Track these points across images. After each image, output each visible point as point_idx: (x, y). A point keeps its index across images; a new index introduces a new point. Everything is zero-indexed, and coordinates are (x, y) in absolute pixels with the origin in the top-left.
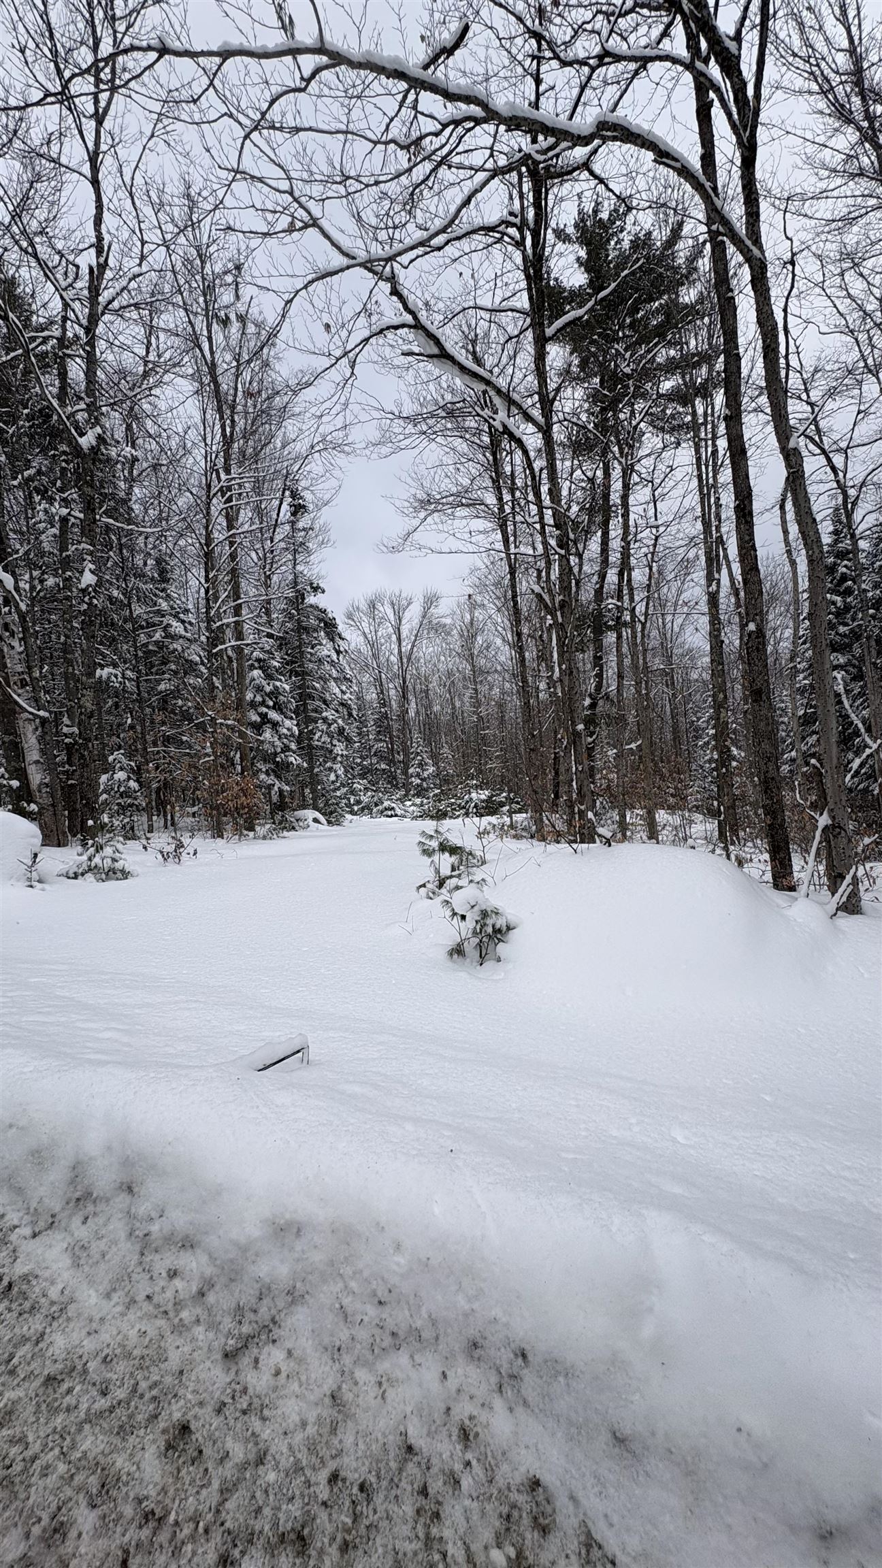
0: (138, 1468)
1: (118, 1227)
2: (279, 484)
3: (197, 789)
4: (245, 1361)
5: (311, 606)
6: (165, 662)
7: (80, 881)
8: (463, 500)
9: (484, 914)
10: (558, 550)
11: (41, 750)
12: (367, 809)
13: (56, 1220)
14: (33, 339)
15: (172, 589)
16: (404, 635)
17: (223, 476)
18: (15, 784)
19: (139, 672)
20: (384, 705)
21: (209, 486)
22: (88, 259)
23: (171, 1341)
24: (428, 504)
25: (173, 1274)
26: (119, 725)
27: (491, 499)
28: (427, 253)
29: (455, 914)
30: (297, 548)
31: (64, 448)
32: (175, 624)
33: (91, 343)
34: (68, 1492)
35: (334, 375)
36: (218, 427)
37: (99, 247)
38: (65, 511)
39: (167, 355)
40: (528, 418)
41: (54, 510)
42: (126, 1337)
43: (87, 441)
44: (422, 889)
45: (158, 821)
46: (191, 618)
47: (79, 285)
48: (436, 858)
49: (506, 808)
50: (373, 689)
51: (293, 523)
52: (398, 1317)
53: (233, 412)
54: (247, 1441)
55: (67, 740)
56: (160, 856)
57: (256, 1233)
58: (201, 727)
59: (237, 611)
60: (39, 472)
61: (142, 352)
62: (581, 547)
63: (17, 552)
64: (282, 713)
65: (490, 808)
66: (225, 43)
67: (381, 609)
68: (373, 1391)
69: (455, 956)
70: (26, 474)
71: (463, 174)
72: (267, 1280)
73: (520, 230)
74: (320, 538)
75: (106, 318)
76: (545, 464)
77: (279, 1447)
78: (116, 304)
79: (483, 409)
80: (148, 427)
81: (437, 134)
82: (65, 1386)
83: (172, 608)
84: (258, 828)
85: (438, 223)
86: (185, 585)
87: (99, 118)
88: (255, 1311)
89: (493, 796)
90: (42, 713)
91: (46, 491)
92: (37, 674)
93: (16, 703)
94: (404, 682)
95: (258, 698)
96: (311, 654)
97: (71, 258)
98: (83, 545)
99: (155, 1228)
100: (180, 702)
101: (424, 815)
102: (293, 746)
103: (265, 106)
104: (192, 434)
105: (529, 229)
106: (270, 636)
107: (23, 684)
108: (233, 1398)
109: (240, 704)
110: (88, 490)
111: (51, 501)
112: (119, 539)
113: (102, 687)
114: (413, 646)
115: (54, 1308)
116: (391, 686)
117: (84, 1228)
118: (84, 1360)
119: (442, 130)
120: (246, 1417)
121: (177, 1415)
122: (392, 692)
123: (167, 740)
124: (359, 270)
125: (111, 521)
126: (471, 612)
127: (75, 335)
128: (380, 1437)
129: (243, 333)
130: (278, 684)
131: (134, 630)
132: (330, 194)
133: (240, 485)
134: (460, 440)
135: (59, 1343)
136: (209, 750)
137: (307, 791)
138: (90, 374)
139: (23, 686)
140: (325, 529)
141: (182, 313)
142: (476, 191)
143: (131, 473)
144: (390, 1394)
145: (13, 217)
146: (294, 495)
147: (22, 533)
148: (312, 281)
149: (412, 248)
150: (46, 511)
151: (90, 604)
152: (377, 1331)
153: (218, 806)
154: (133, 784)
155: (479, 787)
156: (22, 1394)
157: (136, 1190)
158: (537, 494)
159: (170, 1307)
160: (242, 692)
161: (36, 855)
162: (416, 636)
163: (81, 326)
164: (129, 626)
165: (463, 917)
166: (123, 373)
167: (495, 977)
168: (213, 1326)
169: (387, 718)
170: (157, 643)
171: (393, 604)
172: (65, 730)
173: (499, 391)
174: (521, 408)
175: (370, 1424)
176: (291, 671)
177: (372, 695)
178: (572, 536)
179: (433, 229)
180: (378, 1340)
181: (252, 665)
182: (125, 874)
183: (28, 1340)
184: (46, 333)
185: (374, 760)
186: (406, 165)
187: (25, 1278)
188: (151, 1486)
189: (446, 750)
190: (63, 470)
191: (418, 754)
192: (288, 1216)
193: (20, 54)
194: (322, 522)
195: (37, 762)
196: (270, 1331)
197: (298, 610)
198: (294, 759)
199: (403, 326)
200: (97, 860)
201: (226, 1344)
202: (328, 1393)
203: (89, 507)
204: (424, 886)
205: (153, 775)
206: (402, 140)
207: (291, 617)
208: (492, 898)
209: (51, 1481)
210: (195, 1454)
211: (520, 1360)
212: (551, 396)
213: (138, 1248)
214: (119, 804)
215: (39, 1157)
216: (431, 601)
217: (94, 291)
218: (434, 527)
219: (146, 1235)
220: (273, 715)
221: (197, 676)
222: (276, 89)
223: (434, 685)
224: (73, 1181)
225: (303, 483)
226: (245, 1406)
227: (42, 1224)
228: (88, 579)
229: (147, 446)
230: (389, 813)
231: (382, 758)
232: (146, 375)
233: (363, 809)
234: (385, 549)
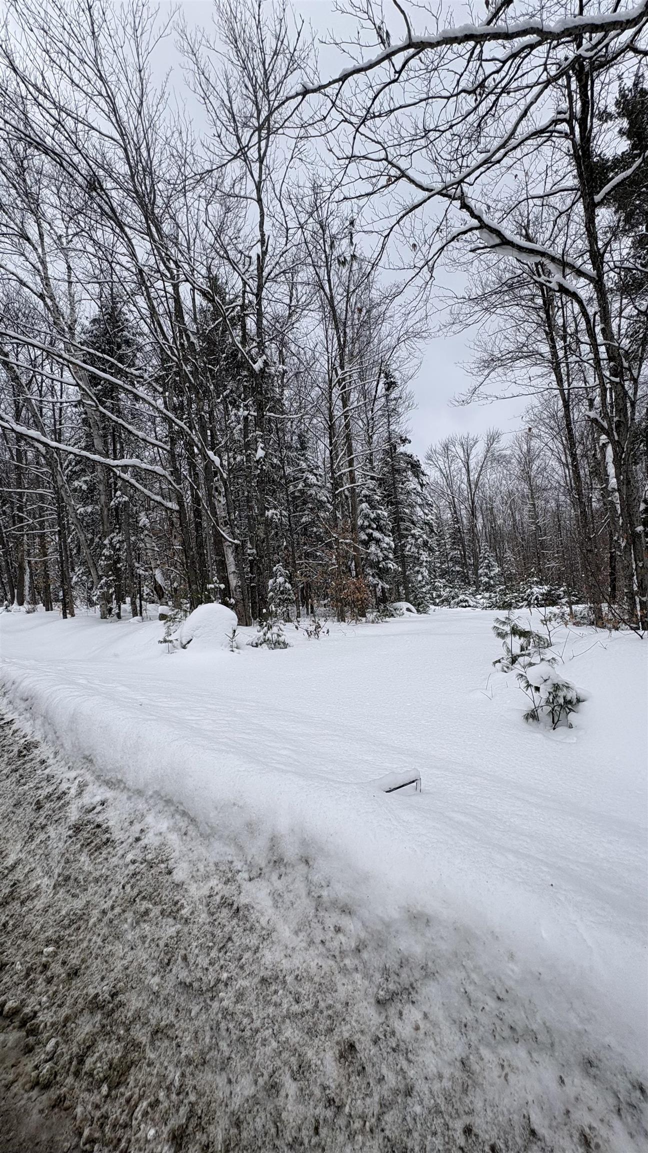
0: (322, 1063)
1: (300, 887)
2: (376, 370)
3: (327, 588)
4: (392, 1011)
5: (401, 454)
6: (305, 503)
7: (259, 648)
8: (523, 353)
9: (556, 687)
10: (613, 378)
11: (236, 565)
12: (446, 601)
13: (263, 872)
14: (227, 310)
15: (308, 454)
16: (471, 467)
17: (340, 372)
18: (222, 586)
19: (289, 511)
20: (457, 522)
21: (331, 381)
22: (257, 250)
23: (339, 978)
24: (491, 363)
25: (338, 930)
26: (279, 546)
27: (545, 349)
28: (489, 168)
29: (529, 685)
30: (390, 413)
31: (246, 373)
32: (311, 477)
33: (259, 304)
34: (278, 1063)
35: (419, 281)
36: (335, 339)
37: (262, 241)
38: (246, 413)
39: (303, 299)
40: (580, 273)
41: (240, 413)
42: (309, 966)
43: (257, 367)
44: (498, 664)
45: (303, 610)
46: (320, 471)
47: (252, 268)
48: (508, 640)
49: (564, 601)
50: (448, 510)
51: (387, 396)
52: (516, 1016)
53: (345, 327)
54: (397, 1073)
55: (250, 558)
56: (306, 633)
57: (395, 915)
58: (329, 546)
59: (351, 463)
60: (232, 391)
61: (288, 301)
62: (635, 373)
63: (220, 443)
64: (383, 532)
65: (550, 600)
66: (344, 70)
67: (453, 449)
68: (496, 1071)
69: (531, 720)
70: (225, 394)
71: (518, 95)
72: (406, 953)
73: (569, 122)
74: (407, 403)
75: (267, 285)
76: (597, 309)
77: (421, 1087)
78: (272, 275)
79: (539, 276)
80: (292, 349)
81: (497, 72)
82: (273, 988)
83: (309, 466)
84: (368, 615)
85: (497, 143)
86: (315, 451)
87: (261, 160)
88: (398, 975)
89: (552, 590)
90: (236, 541)
91: (235, 401)
92: (233, 517)
93: (222, 536)
94: (473, 503)
95: (366, 523)
96: (402, 489)
97: (246, 253)
98: (257, 432)
99: (325, 893)
100: (315, 530)
101: (492, 606)
102: (391, 556)
103: (369, 103)
104: (320, 348)
105: (576, 120)
106: (372, 478)
107: (226, 524)
108: (385, 1036)
109: (354, 529)
110: (259, 397)
111: (238, 409)
112: (276, 426)
113: (268, 523)
114: (479, 475)
115: (264, 932)
116: (462, 507)
117: (279, 881)
118: (284, 973)
119: (502, 67)
120: (395, 1054)
121: (346, 1035)
122: (463, 512)
123: (308, 555)
124: (438, 197)
125: (272, 414)
126: (528, 443)
127: (250, 301)
128: (506, 1113)
129: (351, 271)
130: (379, 512)
131: (286, 483)
132: (415, 148)
133: (350, 376)
134: (517, 308)
135: (269, 956)
136: (334, 561)
137: (401, 588)
138: (259, 323)
139: (225, 526)
140: (410, 397)
141: (312, 268)
142: (532, 103)
143: (282, 382)
144: (512, 1078)
145: (216, 239)
146: (387, 376)
147: (223, 431)
148: (402, 217)
149: (478, 167)
150: (235, 415)
151: (261, 469)
152: (498, 1022)
153: (341, 599)
154: (288, 585)
155: (540, 583)
156: (248, 985)
157: (311, 863)
158: (592, 335)
159: (337, 954)
160: (355, 520)
161: (235, 631)
162: (482, 467)
163: (253, 294)
164: (283, 481)
165: (537, 689)
166: (276, 319)
167: (568, 741)
168: (367, 976)
169: (459, 532)
170: (300, 491)
171: (462, 444)
172: (249, 551)
173: (553, 259)
174: (574, 267)
175: (497, 1098)
176: (388, 502)
177: (447, 515)
178: (626, 364)
179: (493, 149)
180: (498, 1029)
181: (361, 500)
182: (285, 645)
183: (250, 949)
184: (234, 304)
185: (451, 564)
186: (474, 105)
187: (246, 906)
188: (331, 1080)
189: (509, 554)
190: (245, 387)
191: (485, 558)
192: (419, 908)
193: (218, 139)
194: (407, 392)
195: (234, 572)
196: (410, 993)
197: (392, 458)
198: (392, 565)
199: (471, 229)
200: (269, 635)
201: (377, 993)
202: (459, 1058)
203: (260, 408)
204: (499, 661)
205: (299, 578)
206: (470, 87)
207: (387, 463)
208: (562, 674)
209: (268, 1050)
210: (360, 1068)
211: (638, 1093)
212: (601, 251)
213: (314, 904)
214: (280, 599)
215: (251, 827)
216: (493, 439)
217: (260, 269)
218: (498, 379)
219: (319, 897)
220: (377, 534)
221: (325, 511)
222: (376, 88)
223: (497, 503)
224: (272, 848)
225: (394, 366)
226: (394, 1045)
227: (254, 874)
228: (260, 453)
229: (292, 362)
230: (464, 604)
231: (456, 563)
232: (290, 315)
233: (443, 601)
234: (456, 404)
